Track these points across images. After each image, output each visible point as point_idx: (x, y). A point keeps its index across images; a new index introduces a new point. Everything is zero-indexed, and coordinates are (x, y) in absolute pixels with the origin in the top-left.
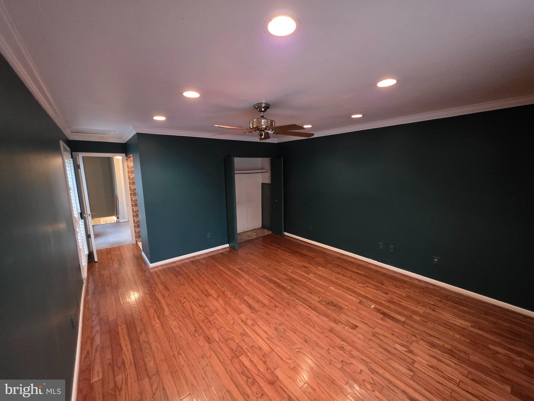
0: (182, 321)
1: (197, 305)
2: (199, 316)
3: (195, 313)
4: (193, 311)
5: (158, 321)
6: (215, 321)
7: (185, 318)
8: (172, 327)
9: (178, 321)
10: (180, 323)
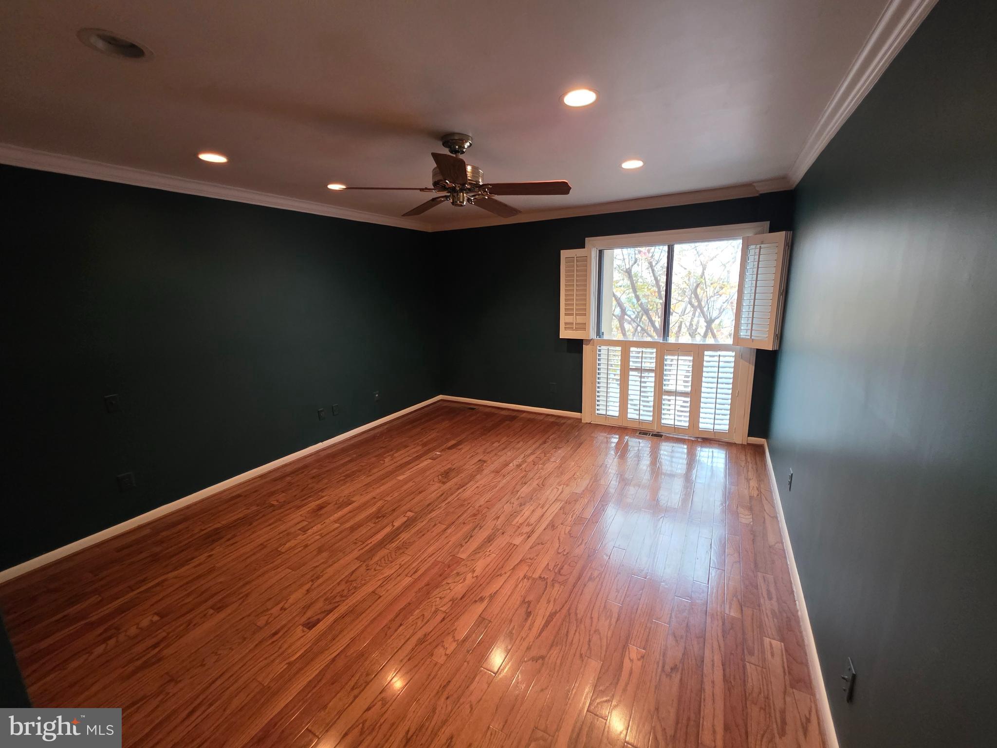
0: (589, 615)
1: (529, 621)
2: (557, 598)
3: (554, 611)
4: (552, 615)
5: (627, 663)
6: (551, 567)
7: (579, 616)
8: (614, 620)
9: (595, 620)
10: (595, 615)
